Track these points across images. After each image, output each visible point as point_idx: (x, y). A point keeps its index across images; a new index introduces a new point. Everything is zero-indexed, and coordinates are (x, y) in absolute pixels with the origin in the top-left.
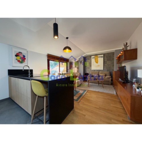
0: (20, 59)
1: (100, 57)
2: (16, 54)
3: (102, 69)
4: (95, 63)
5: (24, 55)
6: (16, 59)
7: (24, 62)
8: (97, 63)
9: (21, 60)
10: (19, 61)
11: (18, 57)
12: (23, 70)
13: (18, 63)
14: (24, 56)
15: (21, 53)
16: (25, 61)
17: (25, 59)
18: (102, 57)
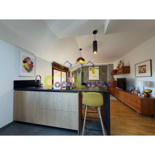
0: (28, 66)
1: (96, 68)
2: (24, 60)
3: (98, 79)
4: (92, 73)
5: (32, 61)
6: (24, 66)
7: (32, 71)
8: (94, 73)
9: (28, 68)
10: (26, 69)
11: (26, 63)
12: (36, 81)
13: (26, 71)
14: (32, 63)
15: (29, 59)
16: (32, 69)
17: (33, 66)
18: (98, 68)
